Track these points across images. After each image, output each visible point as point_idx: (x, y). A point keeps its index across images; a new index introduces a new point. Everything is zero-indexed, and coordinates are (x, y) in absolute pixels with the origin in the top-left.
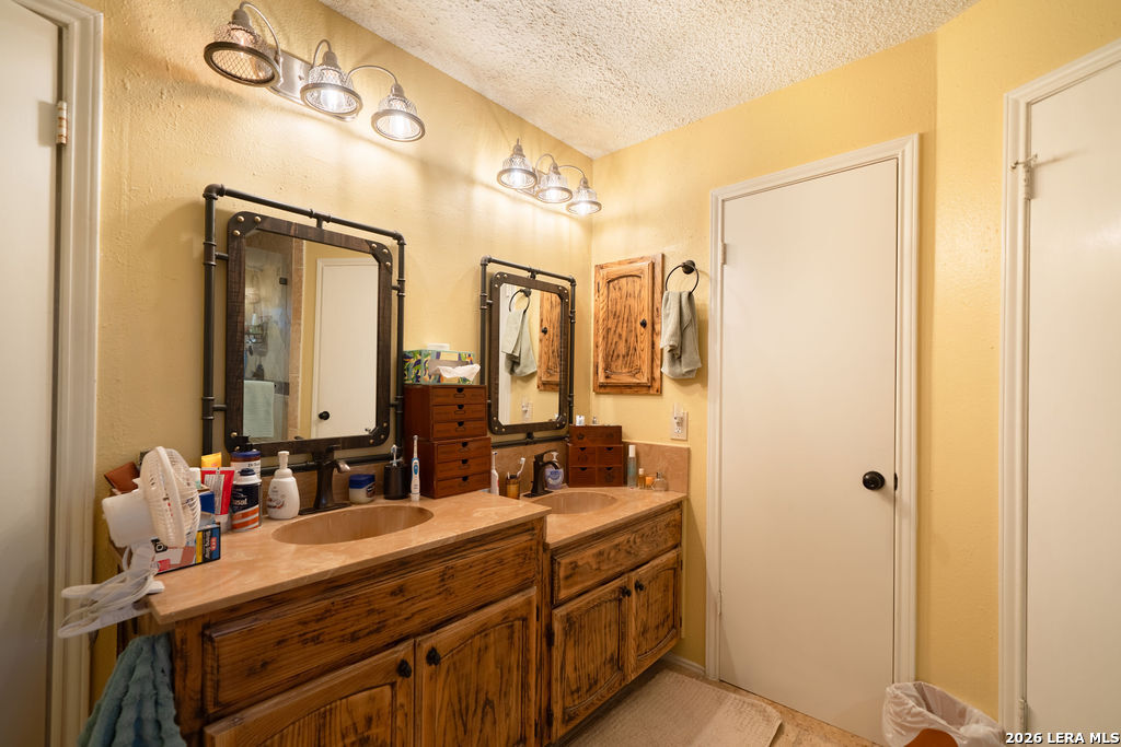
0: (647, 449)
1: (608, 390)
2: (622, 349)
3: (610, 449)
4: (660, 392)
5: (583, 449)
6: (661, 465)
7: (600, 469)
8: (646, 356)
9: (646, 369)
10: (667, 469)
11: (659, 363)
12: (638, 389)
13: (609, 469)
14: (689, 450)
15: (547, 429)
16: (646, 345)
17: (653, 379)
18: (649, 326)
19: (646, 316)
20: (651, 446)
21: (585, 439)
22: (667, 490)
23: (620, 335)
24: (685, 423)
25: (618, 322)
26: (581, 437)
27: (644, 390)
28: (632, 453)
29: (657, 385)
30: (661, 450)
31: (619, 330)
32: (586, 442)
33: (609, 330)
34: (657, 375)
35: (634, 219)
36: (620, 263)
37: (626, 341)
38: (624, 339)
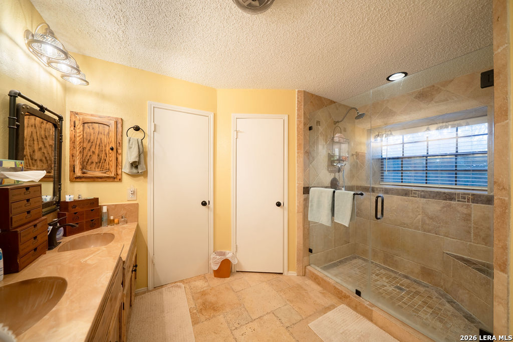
0: (114, 207)
1: (83, 180)
2: (95, 159)
3: (92, 210)
4: (120, 180)
5: (75, 213)
6: (123, 212)
7: (86, 222)
8: (113, 163)
9: (113, 169)
10: (126, 213)
11: (120, 167)
12: (107, 179)
13: (92, 220)
14: (138, 204)
15: (49, 206)
16: (114, 159)
17: (117, 174)
18: (115, 150)
19: (113, 145)
20: (116, 205)
21: (77, 208)
22: (127, 223)
23: (93, 152)
24: (135, 193)
25: (92, 145)
26: (74, 207)
27: (112, 179)
28: (105, 210)
29: (119, 177)
30: (122, 206)
31: (93, 149)
32: (78, 209)
33: (84, 149)
34: (119, 172)
35: (102, 96)
36: (92, 115)
37: (98, 155)
38: (97, 155)
